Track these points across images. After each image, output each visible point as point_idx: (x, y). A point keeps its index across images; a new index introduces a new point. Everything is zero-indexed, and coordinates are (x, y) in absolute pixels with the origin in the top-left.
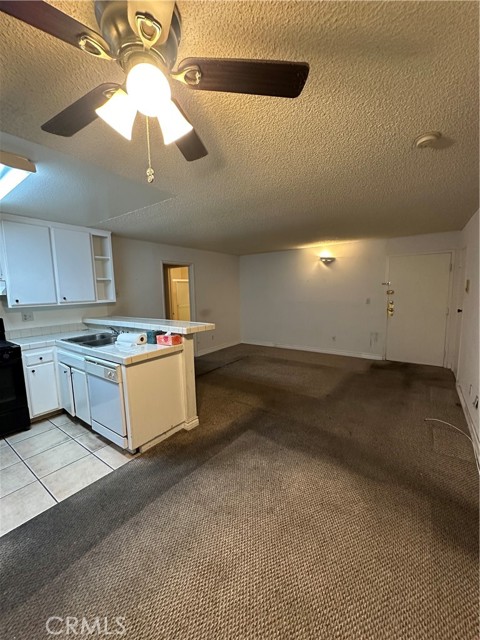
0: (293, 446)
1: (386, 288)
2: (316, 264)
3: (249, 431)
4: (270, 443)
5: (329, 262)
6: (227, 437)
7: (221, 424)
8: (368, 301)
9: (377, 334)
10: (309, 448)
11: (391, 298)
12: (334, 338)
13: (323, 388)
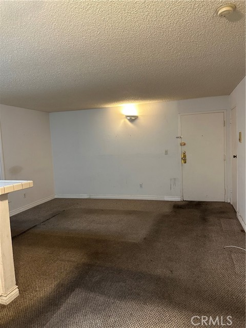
0: (123, 296)
1: (179, 141)
2: (122, 121)
3: (77, 290)
4: (101, 299)
5: (133, 119)
6: (53, 303)
7: (45, 289)
8: (166, 152)
9: (175, 179)
10: (139, 295)
11: (184, 148)
12: (141, 186)
13: (139, 232)
